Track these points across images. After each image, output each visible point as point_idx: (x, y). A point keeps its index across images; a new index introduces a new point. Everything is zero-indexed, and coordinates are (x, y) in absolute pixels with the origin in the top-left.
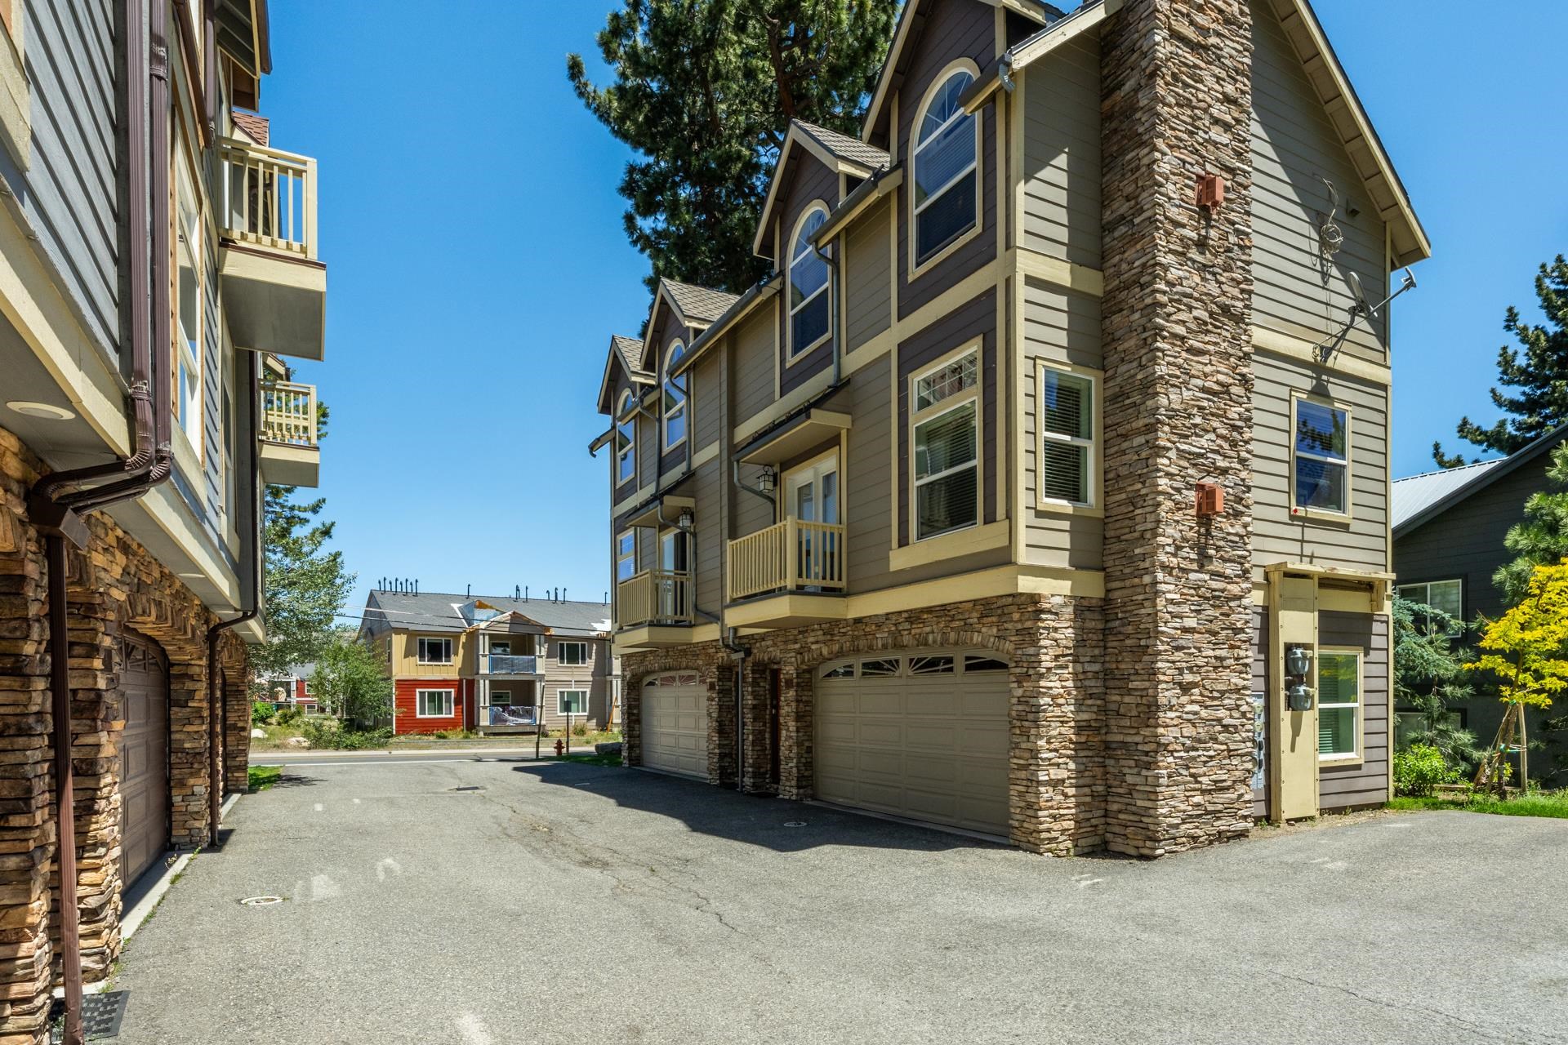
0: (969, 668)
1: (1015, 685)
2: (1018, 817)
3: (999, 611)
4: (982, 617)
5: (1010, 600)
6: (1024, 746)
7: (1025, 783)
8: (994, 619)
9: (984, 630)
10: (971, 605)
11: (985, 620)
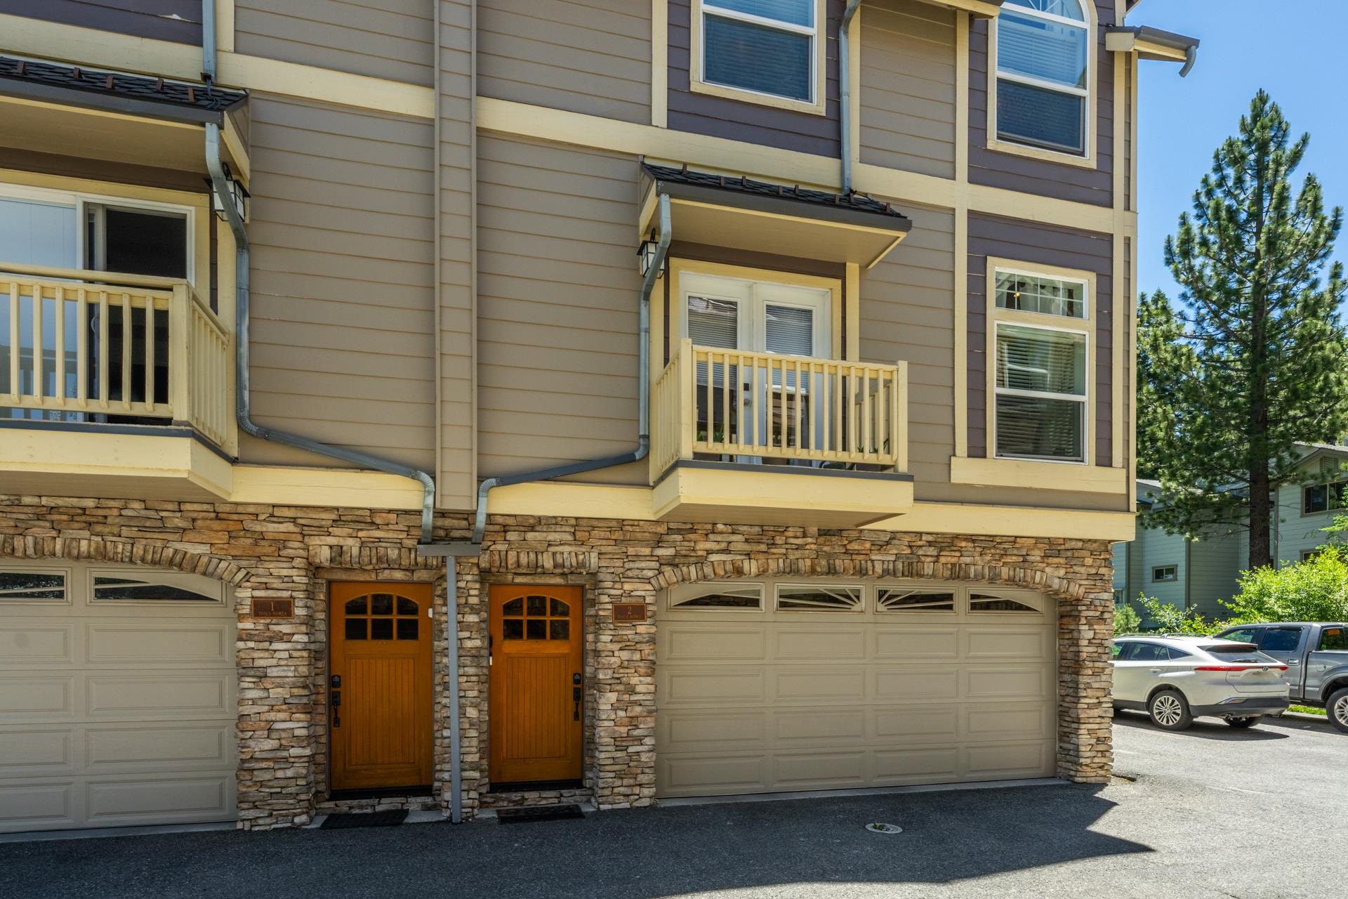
0: (974, 607)
1: (1086, 627)
2: (1089, 754)
3: (1069, 554)
4: (1046, 556)
5: (1080, 544)
6: (1095, 685)
7: (1098, 720)
8: (1062, 561)
9: (1048, 570)
10: (1033, 541)
11: (1050, 560)
